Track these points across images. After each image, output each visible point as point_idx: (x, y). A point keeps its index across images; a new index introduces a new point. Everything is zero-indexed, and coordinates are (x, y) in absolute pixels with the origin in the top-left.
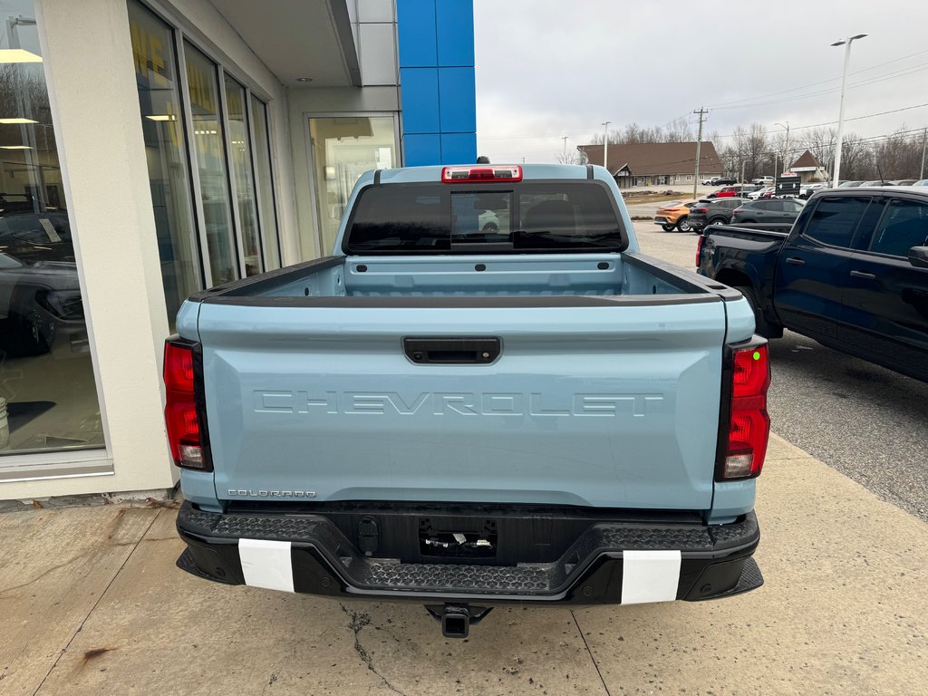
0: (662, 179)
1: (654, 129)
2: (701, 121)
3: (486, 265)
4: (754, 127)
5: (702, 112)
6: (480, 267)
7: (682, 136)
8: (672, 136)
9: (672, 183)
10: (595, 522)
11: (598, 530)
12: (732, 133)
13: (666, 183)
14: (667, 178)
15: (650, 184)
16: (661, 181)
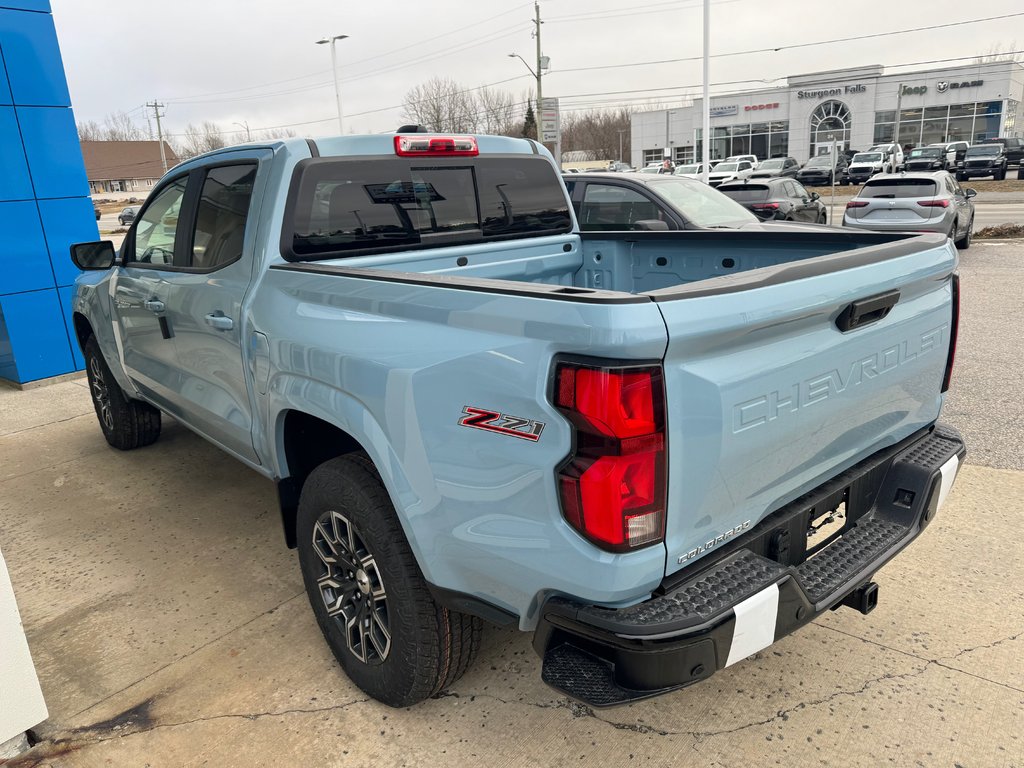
0: (117, 186)
1: (88, 124)
2: (158, 117)
3: (468, 257)
4: (206, 127)
5: (156, 105)
6: (462, 262)
7: (126, 133)
8: (113, 133)
9: (129, 189)
10: (892, 459)
11: (898, 465)
12: (184, 132)
13: (122, 190)
14: (122, 182)
15: (101, 190)
16: (115, 188)
